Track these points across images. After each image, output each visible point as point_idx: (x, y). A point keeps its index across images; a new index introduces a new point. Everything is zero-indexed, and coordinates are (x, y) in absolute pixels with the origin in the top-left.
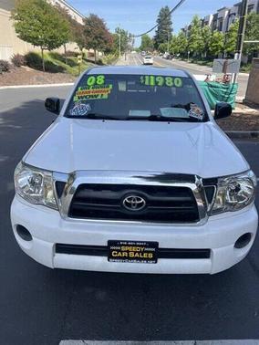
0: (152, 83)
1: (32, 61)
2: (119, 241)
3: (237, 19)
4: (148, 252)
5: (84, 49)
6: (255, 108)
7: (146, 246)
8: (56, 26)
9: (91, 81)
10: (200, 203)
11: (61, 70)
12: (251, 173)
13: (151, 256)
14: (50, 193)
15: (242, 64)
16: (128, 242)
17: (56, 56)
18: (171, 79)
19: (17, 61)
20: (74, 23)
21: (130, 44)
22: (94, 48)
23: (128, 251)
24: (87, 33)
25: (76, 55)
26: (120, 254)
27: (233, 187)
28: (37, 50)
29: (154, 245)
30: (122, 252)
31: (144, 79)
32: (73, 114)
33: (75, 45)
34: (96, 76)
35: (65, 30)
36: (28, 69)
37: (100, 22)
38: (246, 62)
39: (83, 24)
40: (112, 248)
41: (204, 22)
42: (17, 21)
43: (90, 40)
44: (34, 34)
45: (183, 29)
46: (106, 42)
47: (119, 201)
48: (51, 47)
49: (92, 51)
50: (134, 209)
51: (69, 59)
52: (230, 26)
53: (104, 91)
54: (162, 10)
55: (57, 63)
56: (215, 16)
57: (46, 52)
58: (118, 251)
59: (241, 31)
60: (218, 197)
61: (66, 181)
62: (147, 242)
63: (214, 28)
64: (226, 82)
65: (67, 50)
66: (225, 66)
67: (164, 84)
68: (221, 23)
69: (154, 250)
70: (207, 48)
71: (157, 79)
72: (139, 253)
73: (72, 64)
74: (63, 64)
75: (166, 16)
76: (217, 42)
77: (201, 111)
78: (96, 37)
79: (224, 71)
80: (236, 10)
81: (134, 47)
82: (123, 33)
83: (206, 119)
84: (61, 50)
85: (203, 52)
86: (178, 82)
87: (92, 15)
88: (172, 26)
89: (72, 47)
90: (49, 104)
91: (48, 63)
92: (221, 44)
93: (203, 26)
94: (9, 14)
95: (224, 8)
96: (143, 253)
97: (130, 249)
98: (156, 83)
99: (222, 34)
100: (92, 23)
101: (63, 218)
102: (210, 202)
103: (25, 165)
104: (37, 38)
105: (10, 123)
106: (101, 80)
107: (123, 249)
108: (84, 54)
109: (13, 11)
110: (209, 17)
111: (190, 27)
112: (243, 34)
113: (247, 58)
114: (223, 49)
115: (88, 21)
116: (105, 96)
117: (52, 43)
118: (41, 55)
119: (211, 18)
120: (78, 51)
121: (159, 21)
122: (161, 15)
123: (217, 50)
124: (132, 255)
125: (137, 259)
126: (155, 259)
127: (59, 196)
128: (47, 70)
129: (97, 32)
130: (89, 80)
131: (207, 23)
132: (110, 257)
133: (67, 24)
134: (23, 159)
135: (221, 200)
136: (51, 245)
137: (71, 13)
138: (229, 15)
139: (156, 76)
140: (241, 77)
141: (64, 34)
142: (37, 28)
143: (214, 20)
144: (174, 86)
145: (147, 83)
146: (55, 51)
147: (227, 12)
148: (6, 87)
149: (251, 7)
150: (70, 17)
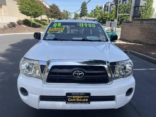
0: (82, 26)
1: (26, 23)
2: (72, 93)
3: (114, 6)
4: (86, 98)
5: (49, 18)
6: (125, 41)
7: (84, 95)
8: (37, 8)
9: (55, 25)
10: (109, 75)
11: (39, 26)
12: (130, 61)
13: (87, 100)
14: (38, 71)
15: (118, 25)
16: (76, 93)
17: (37, 21)
18: (91, 24)
19: (19, 23)
20: (45, 7)
21: (69, 16)
22: (54, 18)
23: (76, 98)
24: (51, 11)
25: (46, 20)
26: (72, 100)
27: (123, 68)
28: (29, 18)
29: (88, 94)
30: (73, 99)
31: (79, 24)
32: (47, 39)
33: (46, 16)
34: (57, 23)
35: (41, 10)
36: (24, 26)
37: (57, 7)
38: (119, 24)
39: (49, 8)
40: (68, 97)
41: (101, 8)
42: (20, 6)
43: (52, 14)
44: (27, 11)
45: (92, 11)
46: (59, 15)
47: (71, 74)
48: (35, 17)
49: (53, 19)
50: (78, 77)
51: (43, 22)
52: (111, 9)
53: (61, 29)
54: (83, 3)
55: (37, 24)
56: (105, 5)
57: (33, 19)
58: (71, 98)
59: (116, 10)
60: (117, 71)
61: (46, 65)
62: (85, 93)
63: (105, 10)
64: (112, 30)
65: (42, 18)
66: (111, 24)
67: (88, 26)
68: (108, 8)
69: (88, 97)
70: (102, 18)
71: (85, 24)
72: (81, 99)
73: (44, 24)
74: (40, 24)
75: (85, 5)
76: (106, 16)
77: (105, 37)
78: (55, 13)
79: (111, 26)
80: (113, 3)
81: (72, 18)
82: (67, 12)
83: (107, 40)
84: (39, 18)
85: (101, 20)
86: (94, 26)
87: (53, 4)
88: (87, 9)
89: (44, 17)
90: (36, 35)
91: (34, 24)
92: (108, 16)
93: (100, 9)
94: (16, 3)
95: (109, 2)
96: (83, 99)
97: (77, 97)
98: (84, 26)
99: (109, 12)
100: (53, 8)
101: (44, 83)
102: (113, 73)
103: (25, 58)
104: (29, 13)
105: (16, 48)
106: (59, 25)
107: (74, 97)
108: (49, 20)
109: (18, 1)
110: (102, 6)
111: (95, 10)
112: (118, 12)
113: (119, 22)
114: (109, 19)
115: (51, 7)
116: (62, 31)
117: (35, 15)
118: (30, 20)
119: (104, 6)
120: (47, 19)
121: (82, 7)
122: (82, 5)
123: (107, 19)
124: (78, 100)
125: (80, 102)
126: (89, 102)
127: (42, 72)
128: (33, 27)
129: (55, 11)
130: (54, 25)
131: (102, 8)
132: (67, 102)
133: (42, 7)
134: (24, 56)
135: (118, 73)
136: (38, 96)
137: (44, 3)
138: (111, 5)
139: (84, 23)
140: (118, 30)
141: (41, 11)
142: (29, 9)
143: (105, 7)
144: (92, 27)
145: (80, 26)
146: (37, 18)
147: (110, 4)
148: (14, 34)
149: (120, 1)
150: (43, 5)
